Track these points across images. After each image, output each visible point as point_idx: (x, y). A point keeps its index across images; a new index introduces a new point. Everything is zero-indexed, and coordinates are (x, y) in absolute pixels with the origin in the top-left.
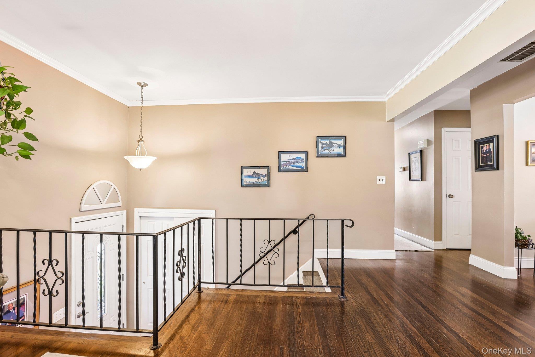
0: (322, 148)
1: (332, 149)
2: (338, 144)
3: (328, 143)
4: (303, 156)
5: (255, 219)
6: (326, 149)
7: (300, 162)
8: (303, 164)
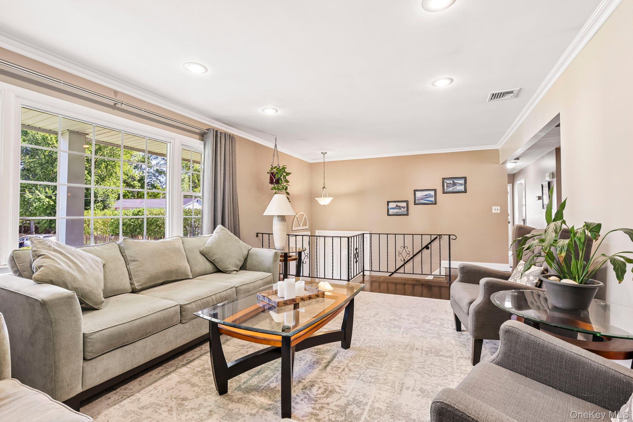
0: (447, 186)
1: (455, 187)
2: (460, 184)
3: (452, 183)
4: (432, 193)
5: (395, 234)
6: (450, 188)
7: (430, 197)
8: (433, 199)
